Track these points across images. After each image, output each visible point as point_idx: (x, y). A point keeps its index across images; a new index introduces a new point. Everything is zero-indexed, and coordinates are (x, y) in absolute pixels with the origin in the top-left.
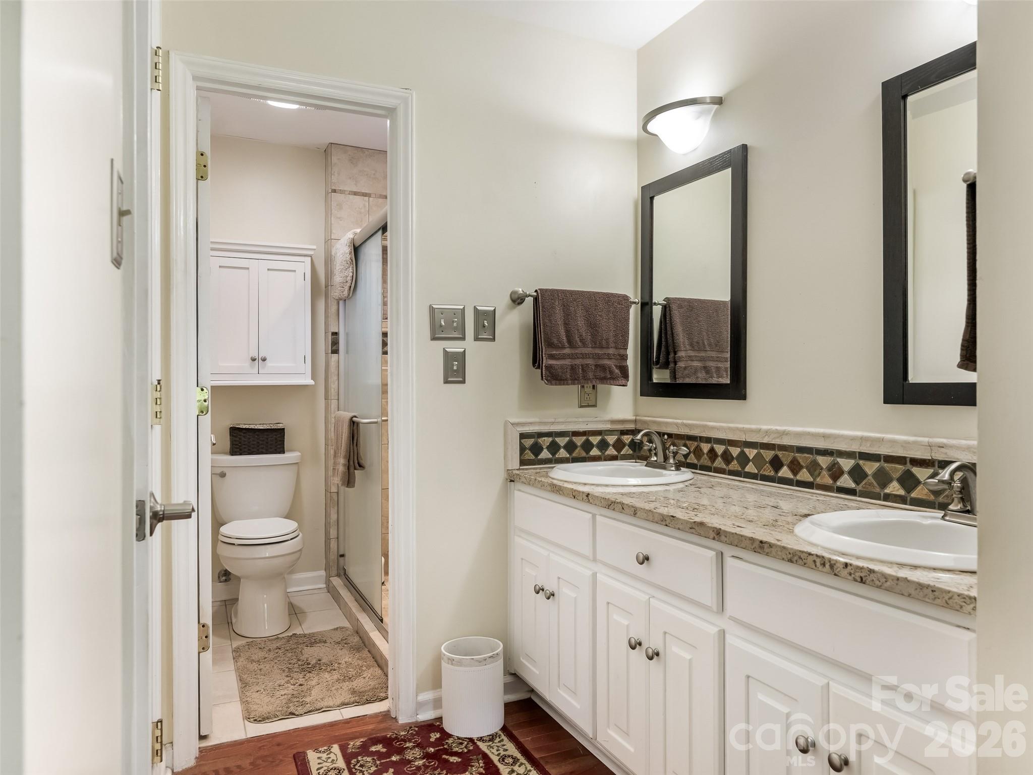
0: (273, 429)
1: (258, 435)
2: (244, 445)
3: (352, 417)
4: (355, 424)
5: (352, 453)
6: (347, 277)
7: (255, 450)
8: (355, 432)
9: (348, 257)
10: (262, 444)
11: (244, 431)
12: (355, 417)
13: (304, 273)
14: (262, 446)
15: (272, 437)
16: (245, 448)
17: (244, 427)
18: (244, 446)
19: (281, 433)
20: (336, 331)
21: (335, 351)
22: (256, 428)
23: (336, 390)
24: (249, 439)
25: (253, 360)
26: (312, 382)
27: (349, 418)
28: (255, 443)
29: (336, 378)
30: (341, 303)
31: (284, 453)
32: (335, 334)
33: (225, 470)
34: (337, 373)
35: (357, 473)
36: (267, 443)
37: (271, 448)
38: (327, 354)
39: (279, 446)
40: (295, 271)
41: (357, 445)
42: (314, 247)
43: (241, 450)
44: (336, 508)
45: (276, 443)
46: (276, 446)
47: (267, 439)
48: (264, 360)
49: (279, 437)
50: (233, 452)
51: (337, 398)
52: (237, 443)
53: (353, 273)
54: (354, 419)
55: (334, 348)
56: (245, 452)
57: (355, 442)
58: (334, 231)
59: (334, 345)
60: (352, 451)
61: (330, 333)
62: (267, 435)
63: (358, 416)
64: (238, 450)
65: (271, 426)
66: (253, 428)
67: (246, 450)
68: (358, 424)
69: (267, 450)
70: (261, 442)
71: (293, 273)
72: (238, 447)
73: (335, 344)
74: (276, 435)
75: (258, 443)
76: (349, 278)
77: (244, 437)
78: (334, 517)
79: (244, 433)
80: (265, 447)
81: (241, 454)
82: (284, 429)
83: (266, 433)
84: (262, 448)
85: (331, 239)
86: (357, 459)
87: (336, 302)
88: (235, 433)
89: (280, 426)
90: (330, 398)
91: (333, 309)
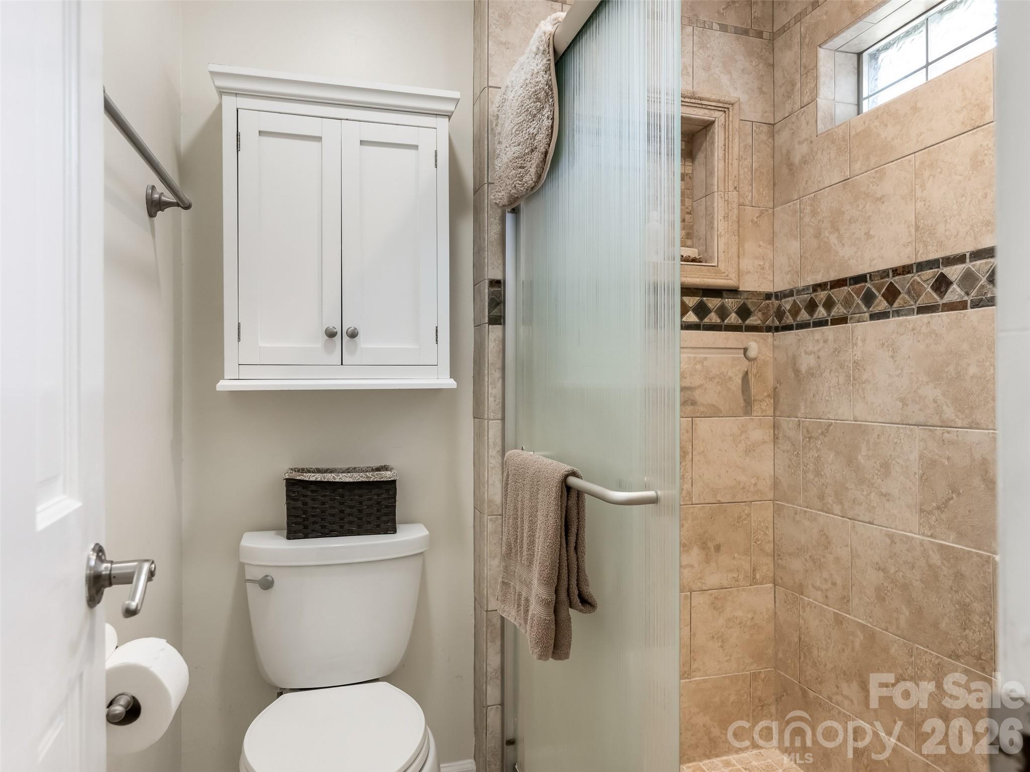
0: (373, 482)
1: (342, 496)
2: (313, 516)
3: (566, 476)
4: (574, 495)
5: (565, 571)
6: (533, 136)
7: (335, 527)
8: (574, 513)
9: (542, 79)
10: (349, 515)
11: (313, 487)
12: (574, 474)
13: (436, 152)
14: (351, 518)
15: (370, 499)
16: (314, 523)
17: (312, 479)
18: (312, 519)
19: (388, 491)
20: (499, 277)
21: (497, 319)
22: (337, 480)
23: (499, 400)
24: (323, 503)
25: (331, 334)
26: (451, 383)
27: (558, 476)
28: (334, 511)
29: (497, 374)
30: (509, 218)
31: (394, 531)
32: (497, 284)
33: (273, 574)
34: (499, 365)
35: (575, 616)
36: (360, 511)
37: (369, 523)
38: (478, 325)
39: (384, 518)
40: (415, 147)
41: (576, 548)
42: (456, 95)
43: (306, 527)
44: (498, 643)
45: (378, 511)
46: (378, 518)
47: (361, 503)
48: (353, 335)
49: (385, 499)
50: (292, 534)
51: (500, 416)
52: (300, 512)
53: (553, 119)
54: (572, 480)
55: (495, 312)
56: (313, 531)
57: (572, 539)
58: (493, 70)
59: (495, 307)
60: (565, 564)
61: (487, 282)
62: (361, 496)
63: (580, 472)
64: (301, 527)
65: (368, 477)
66: (332, 480)
67: (317, 527)
68: (580, 494)
69: (360, 527)
70: (348, 511)
71: (412, 152)
72: (299, 520)
73: (497, 302)
74: (378, 495)
75: (342, 511)
76: (542, 137)
77: (313, 500)
78: (493, 661)
79: (312, 492)
80: (356, 519)
81: (306, 536)
82: (394, 482)
83: (357, 492)
84: (351, 523)
85: (489, 87)
86: (578, 585)
87: (499, 211)
88: (294, 492)
89: (387, 475)
90: (486, 417)
91: (492, 231)
